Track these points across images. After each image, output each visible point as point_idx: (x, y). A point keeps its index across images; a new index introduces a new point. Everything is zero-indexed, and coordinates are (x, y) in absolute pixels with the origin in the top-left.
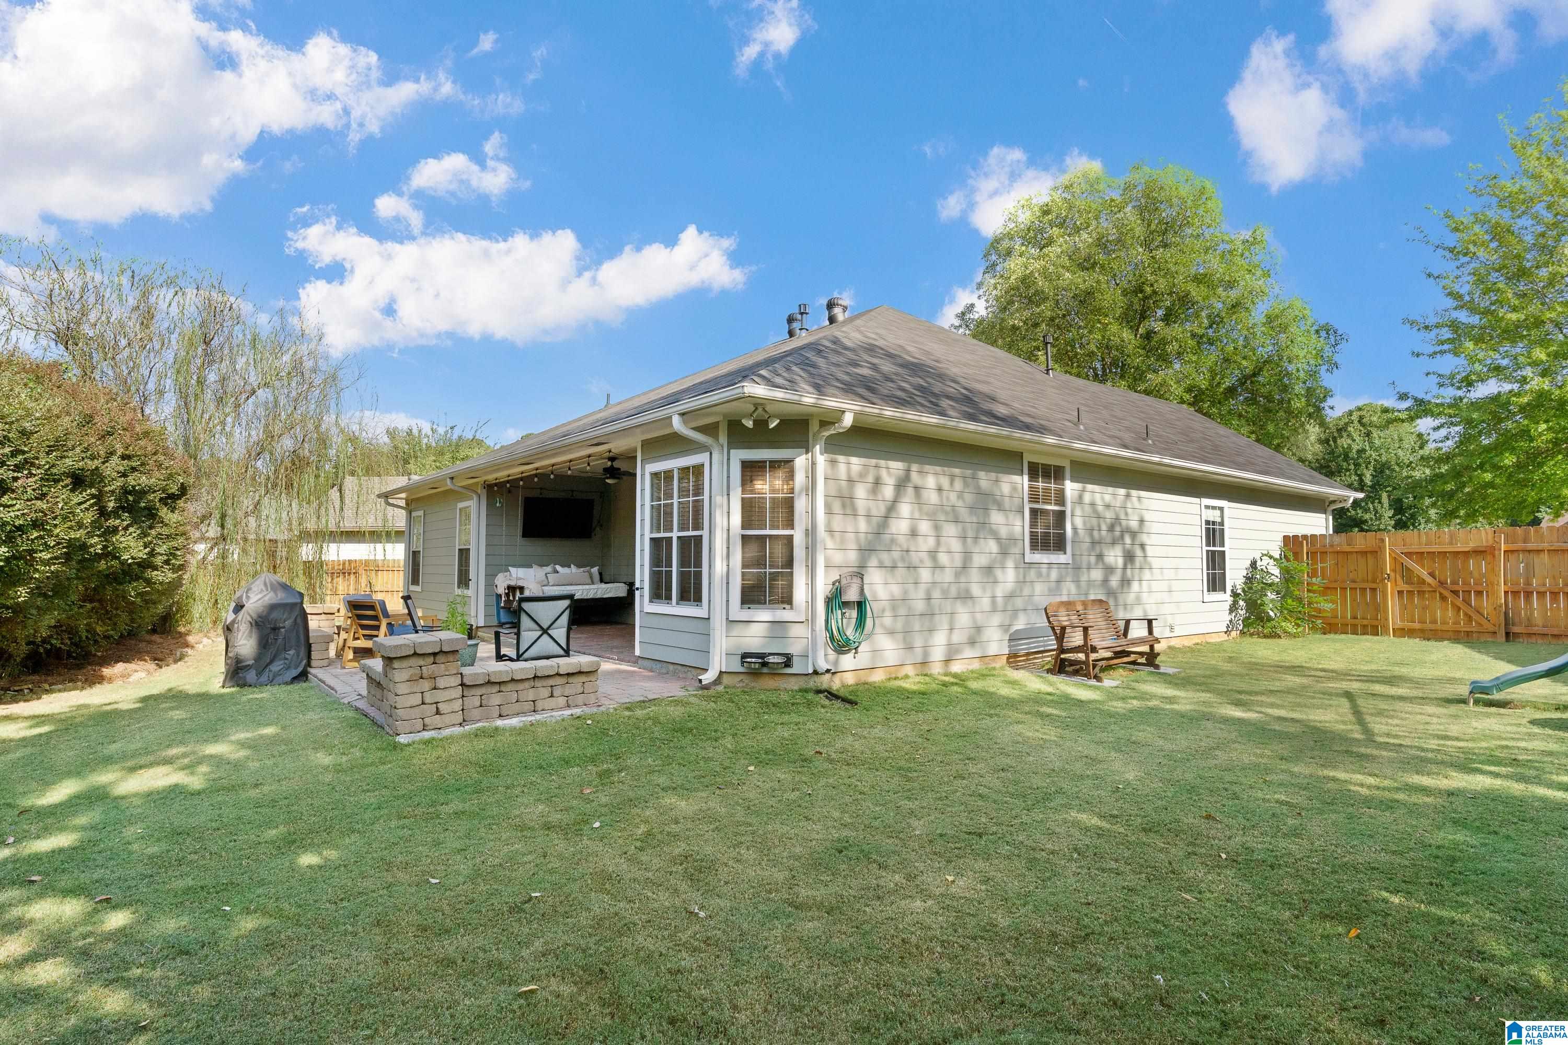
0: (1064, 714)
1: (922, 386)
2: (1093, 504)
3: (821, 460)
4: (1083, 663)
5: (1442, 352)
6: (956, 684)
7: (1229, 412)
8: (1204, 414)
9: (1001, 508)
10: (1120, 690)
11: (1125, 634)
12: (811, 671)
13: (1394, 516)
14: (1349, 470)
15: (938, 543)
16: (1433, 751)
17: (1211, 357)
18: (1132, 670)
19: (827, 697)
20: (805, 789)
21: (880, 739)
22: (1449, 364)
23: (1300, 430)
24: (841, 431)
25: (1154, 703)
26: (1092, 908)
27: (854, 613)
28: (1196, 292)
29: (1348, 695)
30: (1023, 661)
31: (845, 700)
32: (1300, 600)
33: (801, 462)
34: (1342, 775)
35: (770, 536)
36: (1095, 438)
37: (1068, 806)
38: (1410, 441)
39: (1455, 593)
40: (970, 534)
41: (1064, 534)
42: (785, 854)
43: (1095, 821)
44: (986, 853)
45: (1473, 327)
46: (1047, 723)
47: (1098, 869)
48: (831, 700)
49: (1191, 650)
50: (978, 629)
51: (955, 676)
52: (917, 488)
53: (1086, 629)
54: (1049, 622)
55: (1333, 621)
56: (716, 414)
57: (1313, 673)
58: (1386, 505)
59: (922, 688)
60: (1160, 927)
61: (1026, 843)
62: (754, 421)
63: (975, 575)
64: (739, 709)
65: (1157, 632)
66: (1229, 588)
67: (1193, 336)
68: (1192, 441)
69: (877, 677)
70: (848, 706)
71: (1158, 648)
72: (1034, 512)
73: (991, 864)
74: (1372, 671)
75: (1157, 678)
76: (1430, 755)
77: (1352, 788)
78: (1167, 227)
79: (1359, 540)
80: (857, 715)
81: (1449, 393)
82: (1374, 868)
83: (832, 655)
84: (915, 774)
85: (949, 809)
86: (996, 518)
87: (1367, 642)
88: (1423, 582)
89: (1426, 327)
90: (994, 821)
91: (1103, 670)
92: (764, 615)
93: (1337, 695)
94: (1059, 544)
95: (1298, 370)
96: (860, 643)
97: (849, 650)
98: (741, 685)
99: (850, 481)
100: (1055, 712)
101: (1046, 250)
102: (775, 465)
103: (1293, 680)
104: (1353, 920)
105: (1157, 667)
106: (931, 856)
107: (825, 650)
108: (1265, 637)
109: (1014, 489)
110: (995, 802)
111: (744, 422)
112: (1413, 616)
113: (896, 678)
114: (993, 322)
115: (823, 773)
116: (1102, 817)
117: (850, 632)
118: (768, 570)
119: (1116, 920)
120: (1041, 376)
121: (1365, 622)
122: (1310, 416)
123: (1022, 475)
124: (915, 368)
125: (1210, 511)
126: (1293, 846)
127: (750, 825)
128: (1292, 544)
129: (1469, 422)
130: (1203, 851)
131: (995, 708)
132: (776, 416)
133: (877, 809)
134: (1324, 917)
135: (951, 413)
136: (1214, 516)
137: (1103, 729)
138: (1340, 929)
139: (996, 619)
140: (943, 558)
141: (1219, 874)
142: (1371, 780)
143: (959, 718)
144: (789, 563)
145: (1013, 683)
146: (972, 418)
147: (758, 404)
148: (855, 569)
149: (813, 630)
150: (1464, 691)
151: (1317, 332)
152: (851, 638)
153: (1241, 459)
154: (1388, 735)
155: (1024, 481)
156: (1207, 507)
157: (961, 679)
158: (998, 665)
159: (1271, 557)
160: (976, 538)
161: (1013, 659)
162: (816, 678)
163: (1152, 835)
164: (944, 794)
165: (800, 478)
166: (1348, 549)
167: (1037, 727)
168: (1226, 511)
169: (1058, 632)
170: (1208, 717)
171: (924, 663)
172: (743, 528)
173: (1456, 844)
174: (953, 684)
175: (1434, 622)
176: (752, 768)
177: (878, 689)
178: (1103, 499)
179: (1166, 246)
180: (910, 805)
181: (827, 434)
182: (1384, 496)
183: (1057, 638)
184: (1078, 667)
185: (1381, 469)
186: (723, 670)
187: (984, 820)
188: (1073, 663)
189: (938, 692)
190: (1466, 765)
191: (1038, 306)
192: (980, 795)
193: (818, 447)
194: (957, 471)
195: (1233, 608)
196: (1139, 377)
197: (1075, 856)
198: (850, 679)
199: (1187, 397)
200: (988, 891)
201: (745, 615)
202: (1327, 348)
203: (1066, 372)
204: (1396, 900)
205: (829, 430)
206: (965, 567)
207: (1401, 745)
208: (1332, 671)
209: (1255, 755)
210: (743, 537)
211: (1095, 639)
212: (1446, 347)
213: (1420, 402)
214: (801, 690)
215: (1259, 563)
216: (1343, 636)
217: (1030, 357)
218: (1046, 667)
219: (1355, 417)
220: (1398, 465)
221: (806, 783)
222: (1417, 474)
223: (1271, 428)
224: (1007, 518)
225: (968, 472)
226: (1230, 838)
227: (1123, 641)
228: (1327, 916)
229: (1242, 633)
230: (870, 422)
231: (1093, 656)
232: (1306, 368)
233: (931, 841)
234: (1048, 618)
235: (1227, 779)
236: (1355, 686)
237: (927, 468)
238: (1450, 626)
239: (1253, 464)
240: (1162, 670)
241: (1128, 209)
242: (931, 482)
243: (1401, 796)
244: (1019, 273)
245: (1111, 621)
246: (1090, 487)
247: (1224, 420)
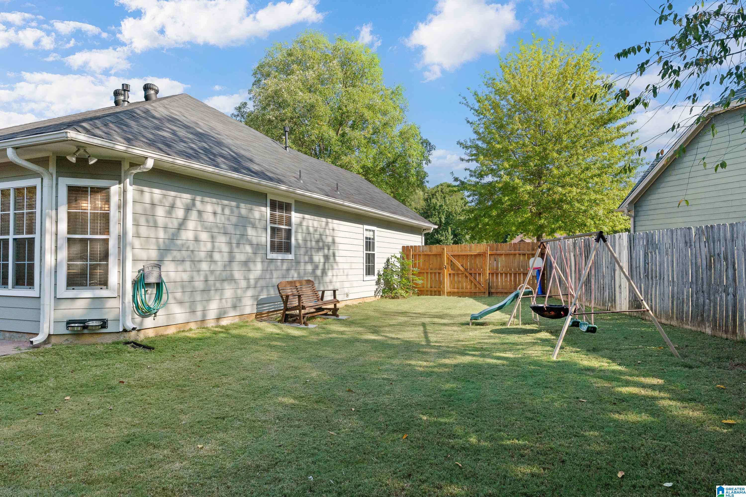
0: (284, 345)
1: (206, 148)
2: (308, 227)
3: (131, 190)
4: (298, 316)
5: (472, 160)
6: (222, 332)
7: (382, 181)
8: (370, 181)
9: (254, 226)
10: (317, 329)
11: (322, 299)
12: (121, 330)
13: (453, 238)
14: (435, 215)
15: (213, 247)
16: (452, 347)
17: (373, 152)
18: (325, 319)
19: (133, 346)
20: (108, 406)
21: (167, 369)
22: (473, 165)
23: (414, 193)
24: (145, 170)
25: (334, 335)
26: (282, 448)
27: (154, 291)
28: (368, 114)
29: (424, 325)
30: (265, 316)
31: (145, 347)
32: (408, 279)
33: (115, 189)
34: (413, 362)
35: (91, 240)
36: (309, 189)
37: (277, 395)
38: (460, 202)
39: (471, 274)
40: (234, 241)
41: (291, 242)
42: (86, 450)
43: (292, 401)
44: (225, 428)
45: (484, 149)
46: (273, 350)
47: (288, 427)
48: (135, 348)
49: (356, 306)
50: (239, 299)
51: (223, 327)
52: (200, 213)
53: (299, 296)
54: (280, 293)
55: (422, 289)
56: (45, 150)
57: (410, 315)
58: (450, 233)
59: (200, 336)
60: (316, 451)
61: (250, 418)
62: (77, 159)
63: (236, 266)
64: (63, 359)
65: (338, 298)
66: (376, 272)
67: (365, 138)
68: (360, 194)
69: (171, 331)
70: (147, 351)
71: (338, 305)
72: (273, 229)
73: (227, 434)
74: (435, 312)
75: (336, 322)
76: (451, 349)
77: (416, 368)
78: (355, 76)
79: (435, 248)
80: (153, 355)
81: (474, 179)
82: (418, 405)
83: (138, 319)
84: (188, 388)
85: (207, 406)
86: (250, 232)
87: (436, 299)
88: (459, 269)
89: (466, 147)
90: (234, 409)
91: (309, 319)
92: (87, 293)
93: (419, 325)
94: (287, 249)
95: (413, 162)
96: (158, 310)
97: (150, 315)
98: (67, 342)
99: (153, 205)
100: (279, 344)
101: (290, 77)
102: (95, 190)
103: (401, 319)
104: (405, 430)
105: (337, 316)
106: (190, 435)
107: (132, 315)
108: (393, 298)
109: (262, 215)
110: (236, 398)
111: (69, 158)
112: (455, 286)
113: (183, 331)
114: (258, 115)
115: (123, 395)
116: (295, 398)
117: (151, 303)
118: (89, 263)
119: (294, 452)
120: (283, 151)
121: (435, 289)
122: (418, 186)
123: (266, 207)
124: (201, 136)
125: (368, 232)
126: (385, 399)
127: (61, 436)
128: (406, 250)
129: (481, 194)
130: (344, 408)
131: (244, 344)
132: (95, 157)
133: (158, 412)
134: (394, 431)
135: (223, 166)
136: (370, 235)
137: (304, 351)
138: (400, 436)
139: (250, 293)
140: (217, 256)
141: (350, 419)
142: (425, 364)
143: (221, 352)
144: (106, 256)
145: (258, 329)
146: (236, 170)
147: (80, 146)
148: (156, 262)
149: (123, 303)
150: (468, 319)
151: (422, 143)
152: (152, 307)
153: (383, 205)
154: (436, 342)
155: (267, 211)
156: (366, 230)
157: (226, 329)
158: (249, 320)
159: (396, 257)
160: (238, 244)
161: (259, 316)
162: (126, 335)
163: (319, 404)
164: (204, 398)
165: (115, 199)
166: (430, 253)
167: (267, 353)
168: (376, 232)
169: (284, 298)
170: (358, 340)
171: (203, 321)
172: (69, 233)
173: (453, 388)
174: (220, 332)
175: (462, 288)
176: (68, 398)
177: (170, 339)
178: (313, 224)
179: (354, 86)
180: (182, 407)
181: (135, 172)
182: (450, 228)
183: (284, 302)
184: (294, 318)
185: (449, 215)
186: (52, 333)
187: (227, 409)
188: (292, 316)
189: (210, 338)
190: (463, 353)
191: (284, 109)
192: (227, 395)
193: (128, 180)
194: (226, 202)
195: (378, 283)
196: (337, 158)
197: (277, 421)
198: (151, 334)
199: (361, 171)
200: (223, 449)
201: (71, 293)
202: (426, 152)
203: (299, 150)
204: (425, 418)
205: (136, 169)
206: (231, 261)
207: (440, 346)
208: (419, 313)
209: (377, 357)
210: (69, 239)
211: (306, 303)
212: (473, 157)
213: (462, 183)
214: (113, 343)
215: (390, 260)
216: (426, 297)
217: (279, 139)
218: (278, 319)
219: (439, 189)
220: (455, 213)
221: (109, 403)
222: (462, 218)
223: (400, 191)
224: (257, 233)
225: (234, 204)
226: (358, 400)
227: (320, 302)
228: (395, 430)
229: (382, 296)
230: (167, 166)
231: (303, 312)
232: (416, 160)
233: (192, 427)
234: (279, 291)
235: (362, 370)
236: (427, 320)
237: (207, 199)
238: (468, 290)
239: (389, 208)
240: (340, 317)
241: (335, 62)
242: (209, 208)
243: (436, 370)
244: (273, 88)
245: (315, 292)
246: (307, 216)
247: (379, 184)
